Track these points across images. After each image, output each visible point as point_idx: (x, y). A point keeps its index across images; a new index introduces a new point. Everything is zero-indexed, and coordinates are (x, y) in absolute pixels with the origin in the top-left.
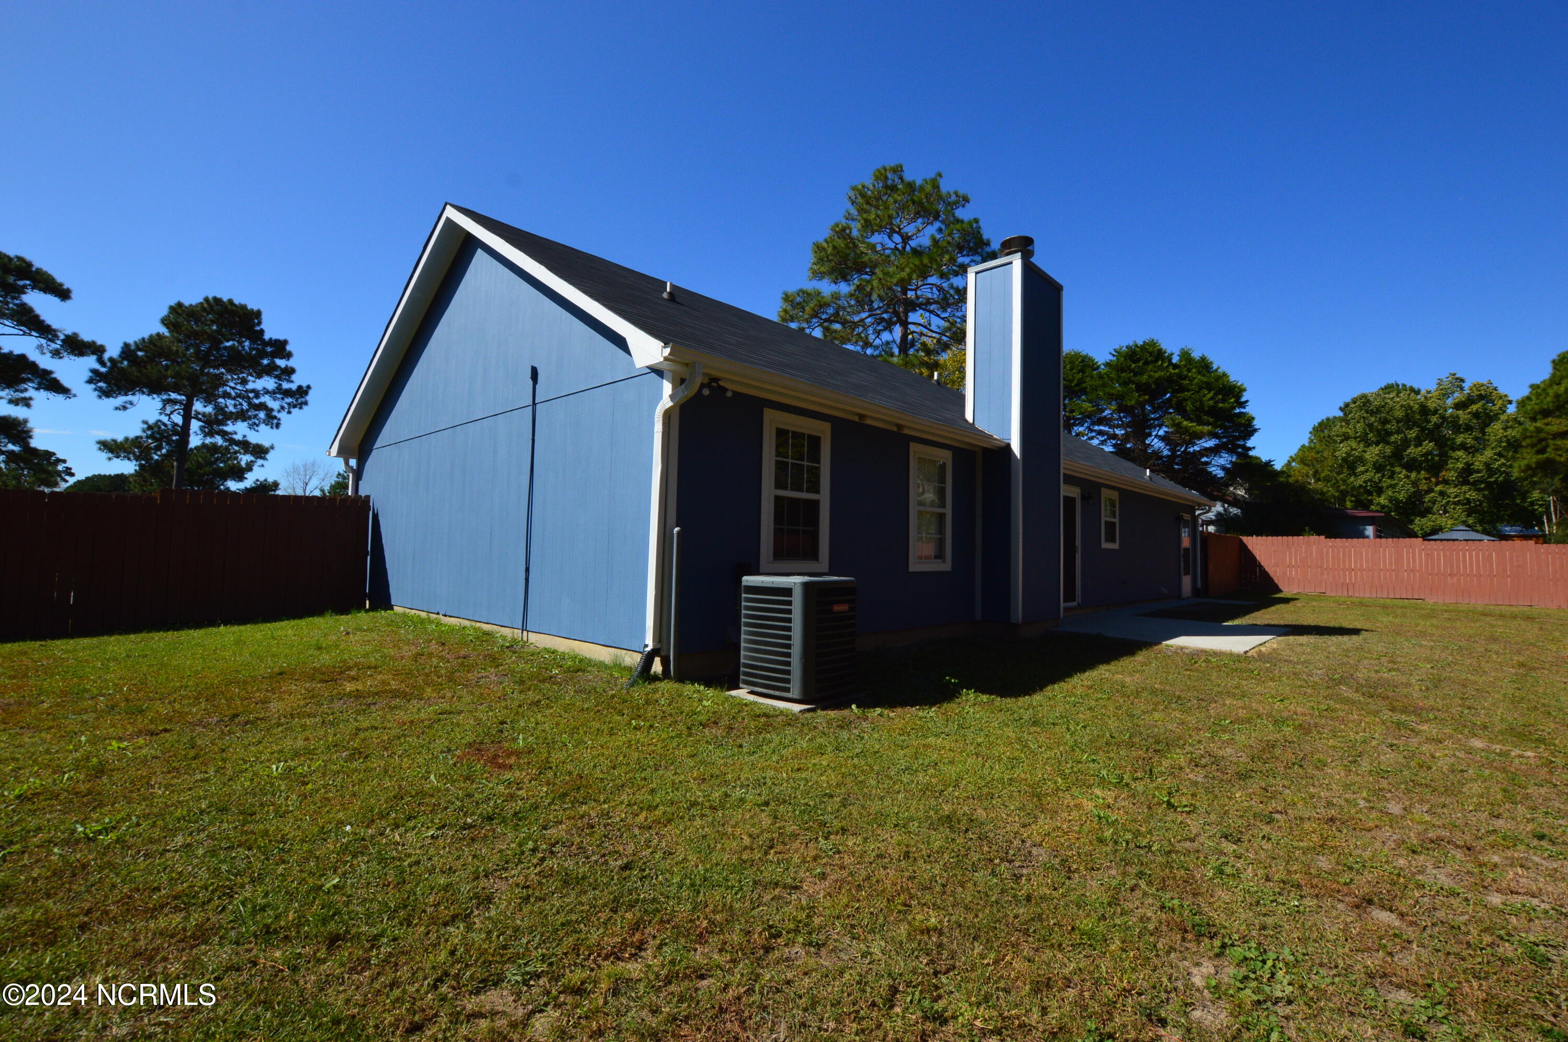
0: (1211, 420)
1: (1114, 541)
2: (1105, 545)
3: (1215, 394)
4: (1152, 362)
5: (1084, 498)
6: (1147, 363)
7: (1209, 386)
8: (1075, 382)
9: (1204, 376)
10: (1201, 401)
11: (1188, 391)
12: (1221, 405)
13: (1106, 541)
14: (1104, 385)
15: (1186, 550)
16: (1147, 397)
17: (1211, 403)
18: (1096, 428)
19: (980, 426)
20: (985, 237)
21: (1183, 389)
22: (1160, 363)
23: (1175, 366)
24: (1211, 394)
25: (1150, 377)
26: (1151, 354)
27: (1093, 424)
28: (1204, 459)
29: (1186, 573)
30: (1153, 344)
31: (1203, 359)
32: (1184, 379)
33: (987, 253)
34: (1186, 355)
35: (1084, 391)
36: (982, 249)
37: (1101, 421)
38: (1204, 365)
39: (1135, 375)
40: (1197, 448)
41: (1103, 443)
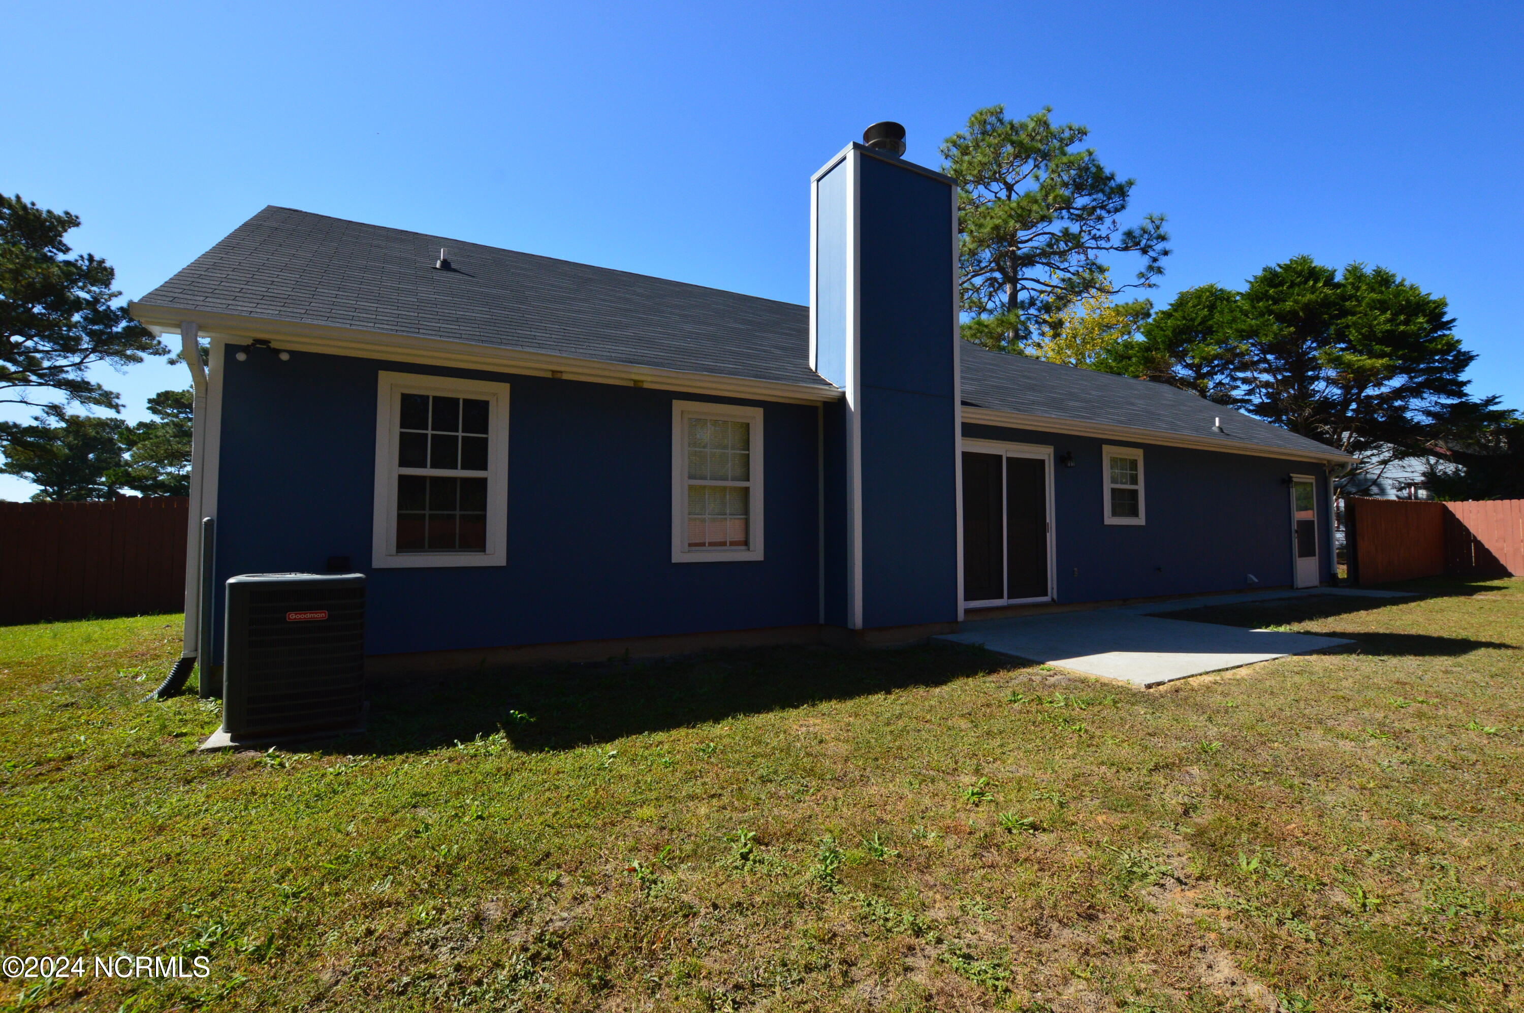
0: (1388, 350)
1: (1134, 513)
2: (1109, 520)
3: (1395, 315)
4: (1299, 285)
5: (1061, 460)
6: (1292, 285)
7: (1383, 306)
8: (1199, 320)
9: (1382, 292)
10: (1371, 327)
11: (1353, 314)
12: (1402, 328)
13: (1115, 513)
14: (1234, 320)
15: (1306, 525)
16: (1292, 329)
17: (1388, 327)
18: (1240, 375)
19: (822, 374)
20: (1107, 171)
21: (1345, 313)
22: (1311, 283)
23: (1338, 285)
24: (1388, 315)
25: (1296, 302)
26: (1299, 274)
27: (1237, 369)
28: (1398, 403)
29: (1307, 552)
30: (1304, 260)
31: (1378, 272)
32: (1347, 300)
33: (1111, 188)
34: (1355, 273)
35: (1209, 331)
36: (1105, 185)
37: (1244, 367)
38: (1383, 280)
39: (1276, 302)
40: (1384, 390)
41: (1250, 392)
